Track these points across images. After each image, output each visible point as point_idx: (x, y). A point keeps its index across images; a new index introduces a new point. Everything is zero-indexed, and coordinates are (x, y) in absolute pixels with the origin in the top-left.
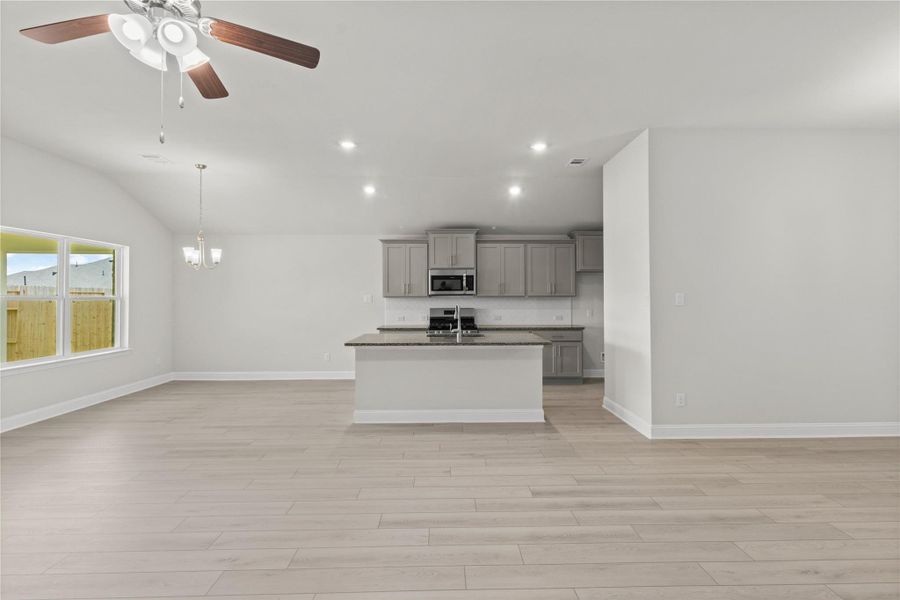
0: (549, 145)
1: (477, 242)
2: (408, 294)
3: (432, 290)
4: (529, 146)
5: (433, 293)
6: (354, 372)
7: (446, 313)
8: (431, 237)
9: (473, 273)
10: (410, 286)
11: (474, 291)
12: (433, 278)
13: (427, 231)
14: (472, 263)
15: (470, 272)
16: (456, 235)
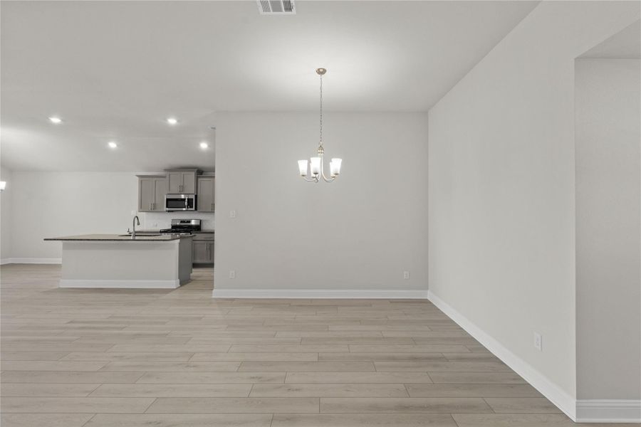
0: (178, 121)
1: (197, 177)
2: (154, 209)
3: (167, 207)
4: (165, 119)
5: (168, 209)
6: (61, 259)
7: (182, 222)
8: (167, 173)
9: (193, 197)
10: (155, 205)
11: (194, 209)
12: (168, 200)
13: (166, 170)
14: (192, 190)
15: (191, 197)
16: (183, 173)
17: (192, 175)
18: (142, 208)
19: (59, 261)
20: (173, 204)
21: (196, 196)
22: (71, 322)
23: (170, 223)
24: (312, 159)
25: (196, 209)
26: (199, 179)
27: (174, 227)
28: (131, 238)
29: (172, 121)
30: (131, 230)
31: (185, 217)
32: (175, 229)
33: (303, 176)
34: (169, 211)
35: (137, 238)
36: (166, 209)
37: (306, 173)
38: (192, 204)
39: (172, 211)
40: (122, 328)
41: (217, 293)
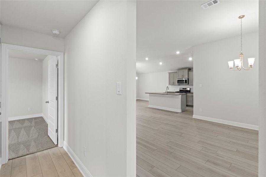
0: (180, 52)
4: (175, 52)
7: (183, 89)
8: (178, 71)
9: (187, 79)
10: (174, 82)
11: (187, 84)
12: (178, 81)
13: (177, 70)
14: (187, 77)
15: (186, 79)
16: (183, 70)
17: (187, 71)
18: (170, 84)
19: (148, 100)
20: (180, 82)
21: (188, 79)
22: (151, 116)
23: (179, 89)
24: (234, 60)
25: (188, 84)
26: (189, 72)
27: (180, 91)
28: (166, 94)
29: (178, 53)
30: (166, 91)
31: (184, 87)
32: (181, 91)
33: (231, 68)
34: (178, 85)
35: (168, 94)
36: (177, 84)
37: (232, 67)
38: (187, 82)
39: (180, 85)
40: (163, 121)
41: (194, 116)
